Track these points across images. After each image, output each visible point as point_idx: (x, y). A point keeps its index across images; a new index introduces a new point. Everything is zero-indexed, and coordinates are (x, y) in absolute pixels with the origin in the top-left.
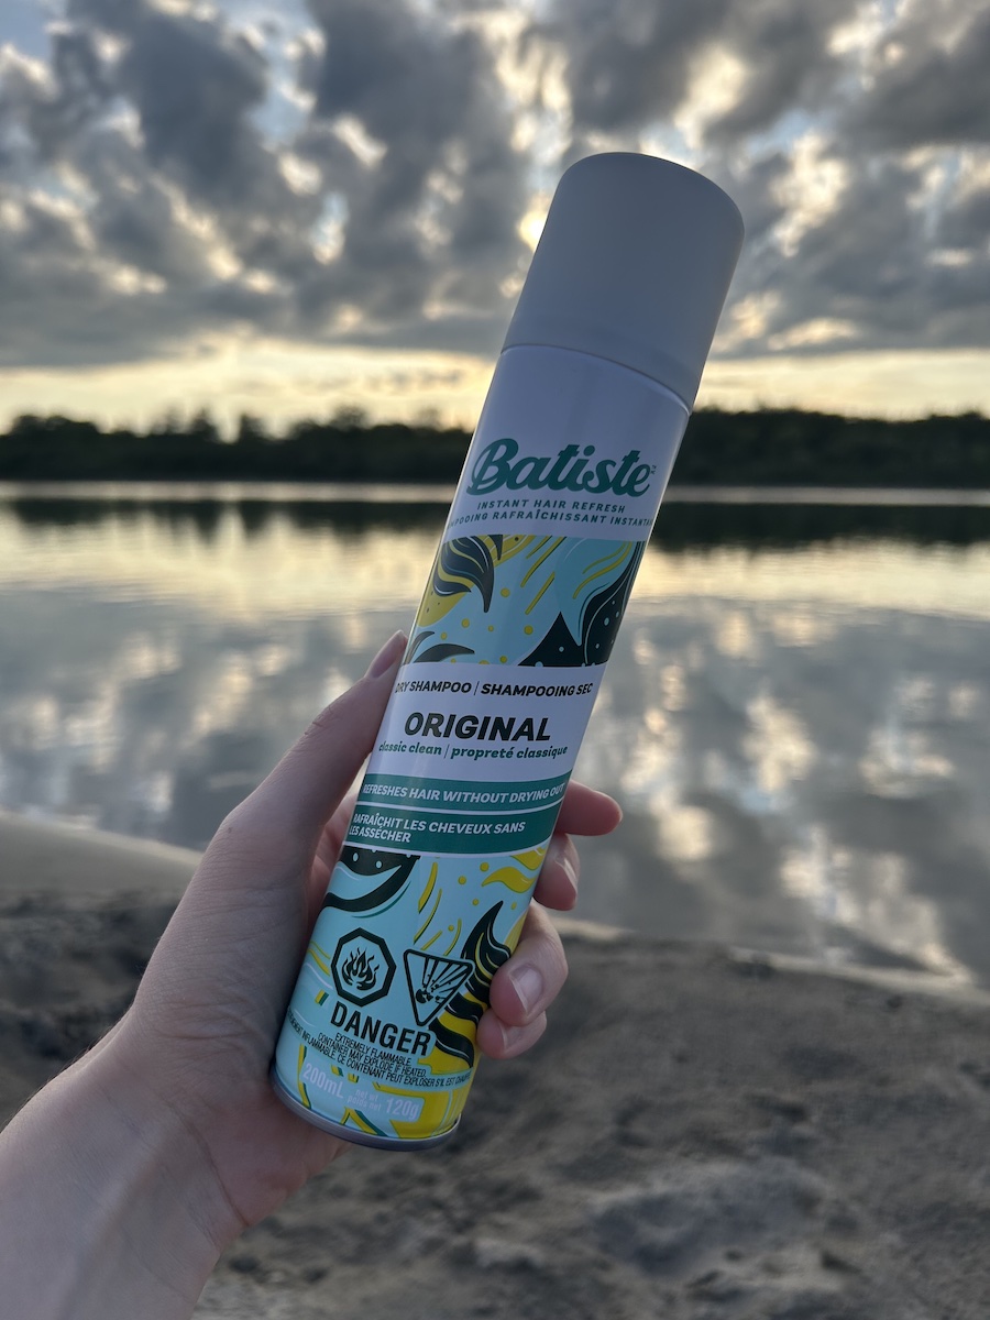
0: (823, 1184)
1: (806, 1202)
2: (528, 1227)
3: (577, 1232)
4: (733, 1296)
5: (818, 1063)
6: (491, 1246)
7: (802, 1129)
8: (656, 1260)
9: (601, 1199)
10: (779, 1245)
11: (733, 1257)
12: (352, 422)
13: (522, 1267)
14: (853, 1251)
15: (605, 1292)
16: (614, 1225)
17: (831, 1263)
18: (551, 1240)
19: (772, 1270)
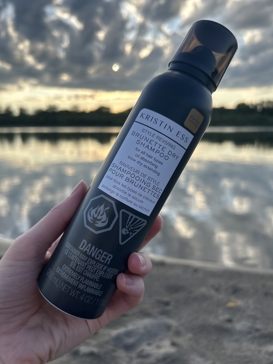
0: (173, 322)
1: (168, 328)
2: (94, 342)
3: (107, 342)
4: (147, 356)
5: (174, 289)
6: (84, 349)
7: (169, 308)
8: (128, 348)
9: (114, 333)
10: (161, 339)
11: (149, 344)
12: (53, 110)
13: (91, 354)
14: (179, 340)
15: (114, 358)
16: (118, 339)
17: (174, 344)
18: (100, 346)
19: (159, 347)
